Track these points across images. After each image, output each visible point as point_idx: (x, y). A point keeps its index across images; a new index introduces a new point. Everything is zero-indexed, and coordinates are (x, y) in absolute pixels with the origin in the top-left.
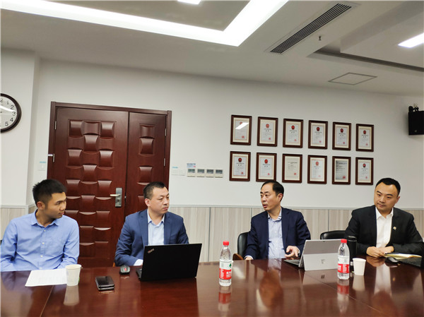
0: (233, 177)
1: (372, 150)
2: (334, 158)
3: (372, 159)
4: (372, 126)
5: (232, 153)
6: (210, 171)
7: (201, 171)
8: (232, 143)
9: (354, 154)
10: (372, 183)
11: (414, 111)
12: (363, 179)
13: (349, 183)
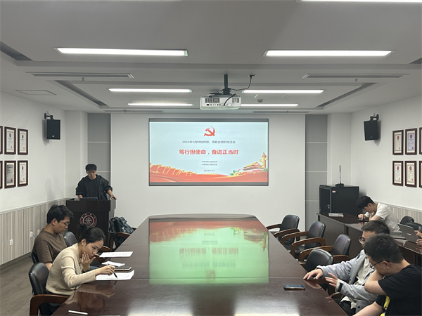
1: (27, 154)
2: (6, 162)
3: (27, 162)
4: (27, 131)
9: (16, 158)
10: (27, 184)
11: (49, 118)
12: (23, 181)
13: (15, 186)
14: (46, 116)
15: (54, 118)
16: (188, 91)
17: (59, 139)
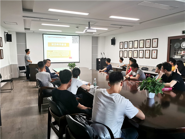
1: (2, 47)
3: (2, 50)
10: (3, 58)
16: (69, 26)
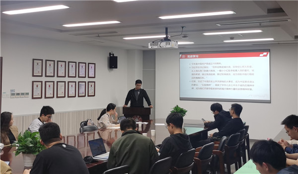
0: (34, 97)
1: (94, 77)
2: (79, 82)
3: (94, 82)
4: (95, 64)
5: (33, 82)
6: (23, 94)
7: (18, 94)
8: (33, 76)
9: (87, 80)
10: (94, 96)
11: (112, 55)
12: (91, 93)
13: (85, 96)
14: (110, 54)
15: (115, 55)
17: (117, 68)
